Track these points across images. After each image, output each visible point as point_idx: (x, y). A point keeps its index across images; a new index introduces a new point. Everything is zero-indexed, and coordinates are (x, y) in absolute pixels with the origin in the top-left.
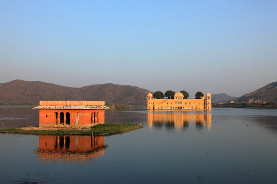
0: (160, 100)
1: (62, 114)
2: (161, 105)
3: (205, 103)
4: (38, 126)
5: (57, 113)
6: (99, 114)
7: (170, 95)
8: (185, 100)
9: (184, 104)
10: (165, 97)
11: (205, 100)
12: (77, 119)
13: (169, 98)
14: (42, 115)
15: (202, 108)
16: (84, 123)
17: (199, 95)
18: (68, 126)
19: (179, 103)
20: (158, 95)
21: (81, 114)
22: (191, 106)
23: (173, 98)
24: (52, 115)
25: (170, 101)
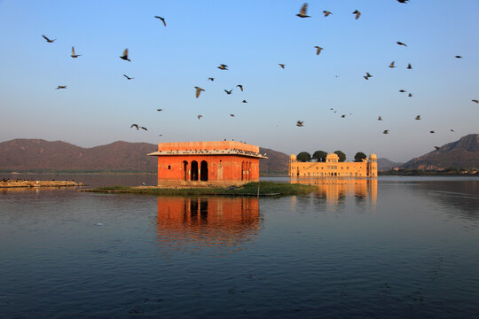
0: (307, 164)
1: (194, 164)
2: (308, 171)
3: (369, 168)
5: (186, 163)
6: (252, 165)
7: (321, 156)
8: (341, 163)
9: (339, 168)
10: (313, 160)
11: (368, 164)
12: (220, 172)
13: (319, 161)
14: (162, 165)
15: (364, 174)
16: (231, 179)
17: (360, 157)
18: (204, 183)
19: (332, 167)
20: (303, 157)
22: (349, 171)
23: (324, 161)
24: (178, 165)
25: (321, 164)
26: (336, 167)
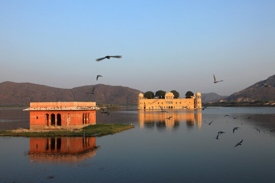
0: (151, 100)
1: (53, 116)
2: (152, 105)
3: (195, 103)
4: (29, 128)
5: (48, 115)
6: (90, 115)
7: (161, 95)
8: (175, 99)
9: (174, 103)
10: (156, 97)
11: (195, 100)
12: (68, 120)
13: (160, 98)
14: (33, 117)
15: (192, 107)
16: (75, 125)
17: (189, 95)
18: (59, 127)
19: (169, 103)
20: (149, 95)
21: (72, 115)
22: (181, 105)
23: (163, 98)
24: (43, 116)
25: (161, 100)
26: (172, 102)
